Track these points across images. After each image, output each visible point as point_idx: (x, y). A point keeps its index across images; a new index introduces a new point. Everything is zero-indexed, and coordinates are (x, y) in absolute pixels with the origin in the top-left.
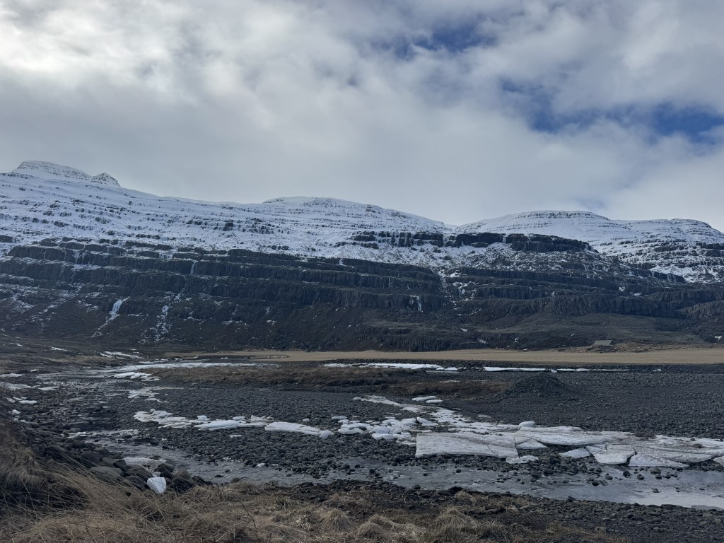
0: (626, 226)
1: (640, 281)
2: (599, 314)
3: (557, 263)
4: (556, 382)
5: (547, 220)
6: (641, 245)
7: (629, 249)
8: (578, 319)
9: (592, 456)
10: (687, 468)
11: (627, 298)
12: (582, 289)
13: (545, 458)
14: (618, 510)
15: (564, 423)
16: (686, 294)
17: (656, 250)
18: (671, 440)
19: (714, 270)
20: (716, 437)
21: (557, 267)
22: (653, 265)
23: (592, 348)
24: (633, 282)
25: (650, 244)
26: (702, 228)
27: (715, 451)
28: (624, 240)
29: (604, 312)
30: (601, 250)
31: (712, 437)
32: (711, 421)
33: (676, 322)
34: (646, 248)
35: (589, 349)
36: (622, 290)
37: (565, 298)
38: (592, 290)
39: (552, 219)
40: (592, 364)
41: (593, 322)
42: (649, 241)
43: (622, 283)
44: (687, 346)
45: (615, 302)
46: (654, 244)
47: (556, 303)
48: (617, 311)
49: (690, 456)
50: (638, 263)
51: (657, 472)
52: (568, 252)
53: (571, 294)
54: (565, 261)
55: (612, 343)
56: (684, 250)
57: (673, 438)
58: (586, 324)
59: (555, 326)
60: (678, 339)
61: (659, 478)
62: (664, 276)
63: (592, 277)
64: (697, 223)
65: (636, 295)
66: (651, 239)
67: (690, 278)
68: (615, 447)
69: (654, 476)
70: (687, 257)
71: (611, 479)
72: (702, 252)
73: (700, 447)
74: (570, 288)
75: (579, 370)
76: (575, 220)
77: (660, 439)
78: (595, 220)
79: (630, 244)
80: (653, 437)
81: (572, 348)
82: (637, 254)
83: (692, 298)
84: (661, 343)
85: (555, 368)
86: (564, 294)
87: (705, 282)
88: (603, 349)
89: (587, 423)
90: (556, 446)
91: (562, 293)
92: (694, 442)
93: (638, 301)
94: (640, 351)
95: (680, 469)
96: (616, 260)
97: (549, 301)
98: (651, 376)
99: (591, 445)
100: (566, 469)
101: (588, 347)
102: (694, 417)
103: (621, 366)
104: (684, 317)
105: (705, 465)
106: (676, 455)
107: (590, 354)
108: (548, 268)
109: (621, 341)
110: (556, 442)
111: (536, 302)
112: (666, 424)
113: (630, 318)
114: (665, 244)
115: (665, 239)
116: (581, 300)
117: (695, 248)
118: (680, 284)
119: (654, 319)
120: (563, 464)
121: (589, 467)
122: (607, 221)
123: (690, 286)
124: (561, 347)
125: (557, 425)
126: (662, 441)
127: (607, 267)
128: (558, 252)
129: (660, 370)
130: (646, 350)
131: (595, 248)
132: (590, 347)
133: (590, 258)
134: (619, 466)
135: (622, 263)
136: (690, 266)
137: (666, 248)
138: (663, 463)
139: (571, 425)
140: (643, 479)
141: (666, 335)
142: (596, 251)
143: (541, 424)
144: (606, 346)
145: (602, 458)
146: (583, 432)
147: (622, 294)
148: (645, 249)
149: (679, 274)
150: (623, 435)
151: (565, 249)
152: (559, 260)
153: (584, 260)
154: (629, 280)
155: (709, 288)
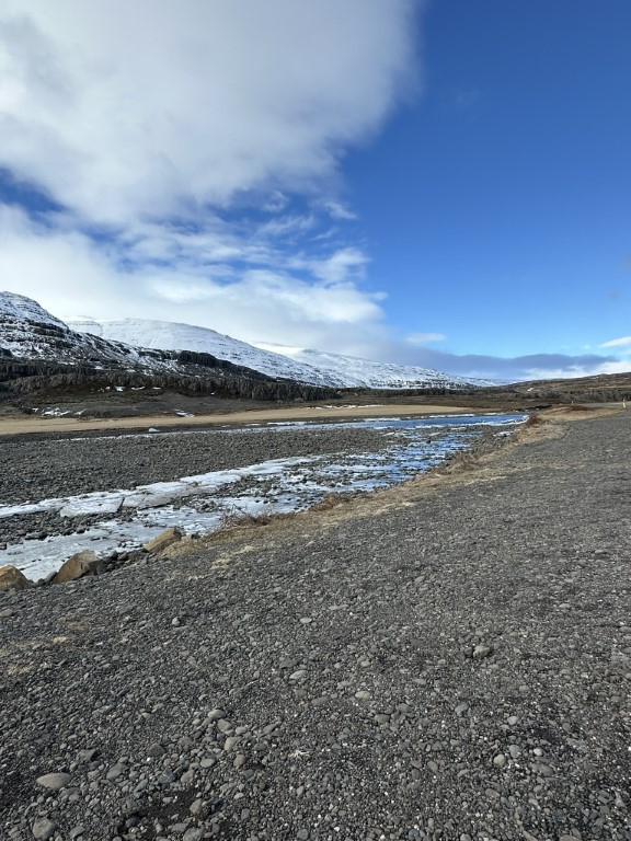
19: (40, 348)
26: (32, 306)
56: (13, 325)
67: (17, 352)
70: (15, 331)
72: (30, 330)
83: (16, 372)
87: (30, 358)
104: (6, 390)
117: (24, 324)
118: (7, 358)
123: (16, 361)
149: (7, 348)
155: (33, 364)
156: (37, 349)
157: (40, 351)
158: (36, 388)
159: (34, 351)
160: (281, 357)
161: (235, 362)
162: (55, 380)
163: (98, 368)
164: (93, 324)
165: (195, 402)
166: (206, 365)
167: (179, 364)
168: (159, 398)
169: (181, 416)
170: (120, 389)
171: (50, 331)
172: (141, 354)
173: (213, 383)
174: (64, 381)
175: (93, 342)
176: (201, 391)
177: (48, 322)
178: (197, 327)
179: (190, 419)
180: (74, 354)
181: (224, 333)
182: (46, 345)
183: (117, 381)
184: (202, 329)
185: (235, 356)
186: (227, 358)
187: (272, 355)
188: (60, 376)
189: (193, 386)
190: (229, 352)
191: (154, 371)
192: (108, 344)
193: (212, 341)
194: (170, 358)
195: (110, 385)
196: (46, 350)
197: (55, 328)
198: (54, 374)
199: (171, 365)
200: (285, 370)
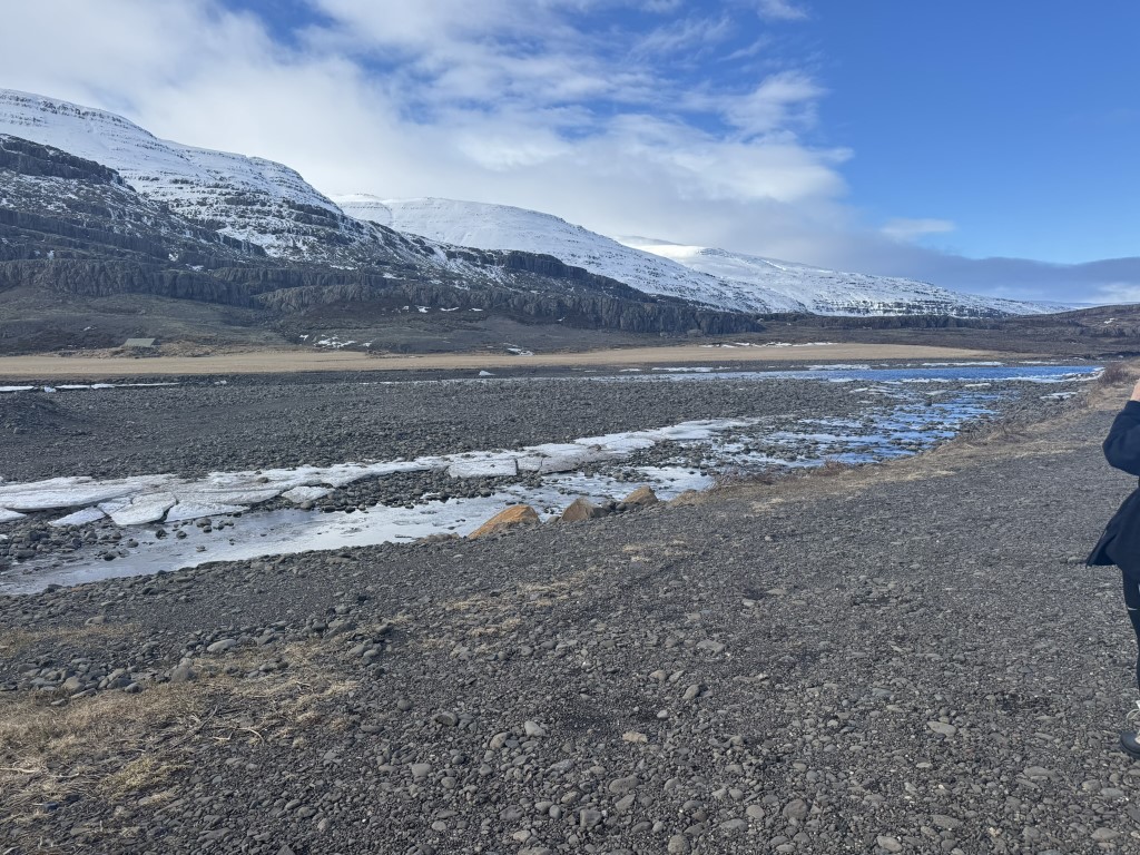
0: (183, 154)
1: (203, 247)
2: (135, 296)
3: (58, 199)
4: (50, 407)
5: (39, 115)
6: (206, 190)
7: (186, 194)
8: (98, 302)
9: (108, 517)
10: (247, 512)
11: (182, 272)
12: (106, 251)
13: (21, 533)
14: (131, 587)
15: (60, 473)
16: (266, 274)
17: (227, 201)
18: (230, 478)
19: (304, 243)
20: (288, 466)
21: (59, 207)
22: (222, 225)
23: (122, 351)
24: (192, 248)
25: (218, 190)
26: (291, 179)
27: (284, 484)
28: (179, 178)
29: (143, 292)
30: (140, 187)
31: (282, 467)
32: (284, 446)
33: (251, 313)
34: (214, 196)
35: (117, 353)
36: (174, 259)
37: (73, 265)
38: (124, 255)
39: (48, 114)
40: (119, 376)
41: (124, 308)
42: (217, 186)
43: (173, 248)
44: (264, 348)
45: (161, 278)
46: (224, 191)
47: (58, 272)
48: (165, 291)
49: (253, 494)
50: (200, 217)
51: (206, 525)
52: (81, 183)
53: (85, 257)
54: (73, 197)
55: (155, 343)
56: (266, 208)
57: (233, 474)
58: (112, 311)
59: (55, 312)
60: (253, 338)
61: (208, 531)
62: (236, 244)
63: (123, 232)
64: (285, 170)
65: (195, 268)
66: (221, 183)
67: (273, 250)
68: (145, 498)
69: (201, 530)
70: (270, 218)
71: (136, 545)
72: (290, 215)
73: (266, 481)
74: (83, 246)
75: (96, 386)
76: (95, 125)
77: (215, 477)
78: (130, 133)
79: (189, 186)
80: (203, 476)
81: (86, 351)
82: (198, 203)
83: (273, 281)
84: (229, 343)
85: (53, 384)
86: (73, 257)
87: (291, 258)
88: (140, 352)
89: (103, 468)
90: (44, 511)
91: (68, 255)
92: (260, 476)
93: (198, 279)
94: (199, 356)
95: (237, 515)
96: (164, 208)
97: (43, 266)
98: (211, 391)
99: (106, 500)
100: (59, 544)
101: (114, 349)
102: (263, 442)
103: (168, 378)
104: (262, 306)
105: (271, 503)
106: (235, 496)
107: (117, 360)
108: (40, 207)
109: (170, 340)
110: (43, 505)
111: (16, 267)
112: (225, 456)
113: (184, 305)
114: (240, 194)
115: (242, 187)
116: (103, 269)
117: (281, 206)
118: (257, 258)
119: (220, 308)
120: (54, 537)
121: (100, 534)
122: (151, 140)
123: (272, 263)
124: (66, 348)
125: (49, 476)
126: (217, 480)
127: (149, 218)
128: (61, 180)
129: (224, 382)
130: (207, 354)
131: (130, 182)
132: (119, 349)
133: (121, 198)
134: (151, 524)
135: (175, 214)
136: (274, 233)
137: (242, 200)
138: (216, 510)
139: (74, 475)
140: (185, 536)
141: (236, 331)
142: (131, 188)
143: (15, 480)
144: (145, 348)
145: (121, 519)
146: (94, 482)
147: (172, 265)
148: (211, 198)
149: (258, 243)
150: (160, 479)
151: (74, 175)
152: (62, 193)
153: (109, 201)
154: (186, 244)
155: (295, 268)
156: (299, 245)
157: (304, 248)
158: (304, 305)
159: (296, 250)
160: (666, 262)
161: (592, 270)
162: (331, 293)
163: (388, 276)
164: (378, 206)
165: (533, 333)
166: (548, 274)
167: (507, 271)
168: (480, 324)
169: (514, 353)
170: (423, 310)
171: (318, 217)
172: (451, 255)
173: (560, 304)
174: (344, 296)
175: (379, 235)
176: (542, 316)
177: (315, 203)
178: (534, 213)
179: (527, 358)
180: (352, 253)
181: (576, 223)
182: (312, 238)
183: (418, 296)
184: (541, 215)
185: (593, 260)
186: (580, 263)
187: (651, 259)
188: (337, 288)
189: (530, 308)
190: (583, 253)
191: (470, 282)
192: (402, 239)
193: (557, 235)
194: (492, 262)
195: (409, 302)
196: (312, 248)
197: (325, 212)
198: (327, 284)
199: (495, 274)
200: (671, 283)
